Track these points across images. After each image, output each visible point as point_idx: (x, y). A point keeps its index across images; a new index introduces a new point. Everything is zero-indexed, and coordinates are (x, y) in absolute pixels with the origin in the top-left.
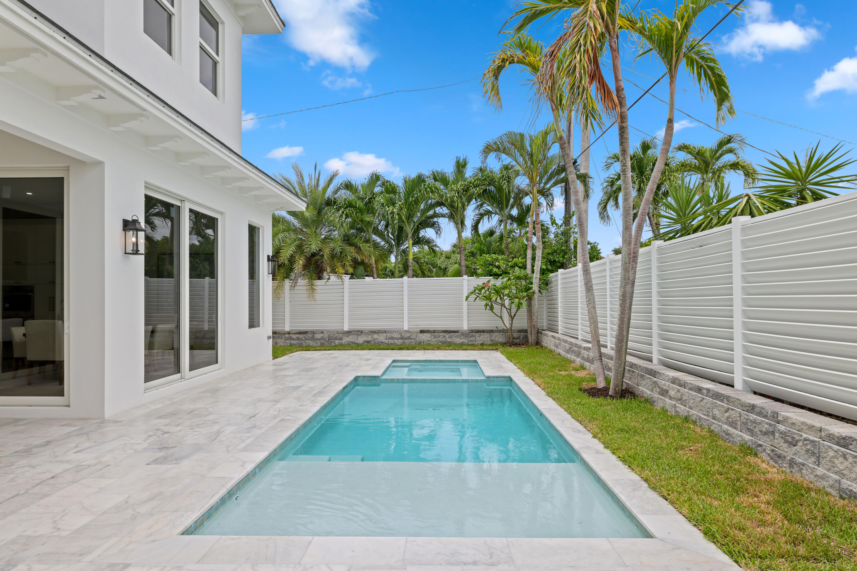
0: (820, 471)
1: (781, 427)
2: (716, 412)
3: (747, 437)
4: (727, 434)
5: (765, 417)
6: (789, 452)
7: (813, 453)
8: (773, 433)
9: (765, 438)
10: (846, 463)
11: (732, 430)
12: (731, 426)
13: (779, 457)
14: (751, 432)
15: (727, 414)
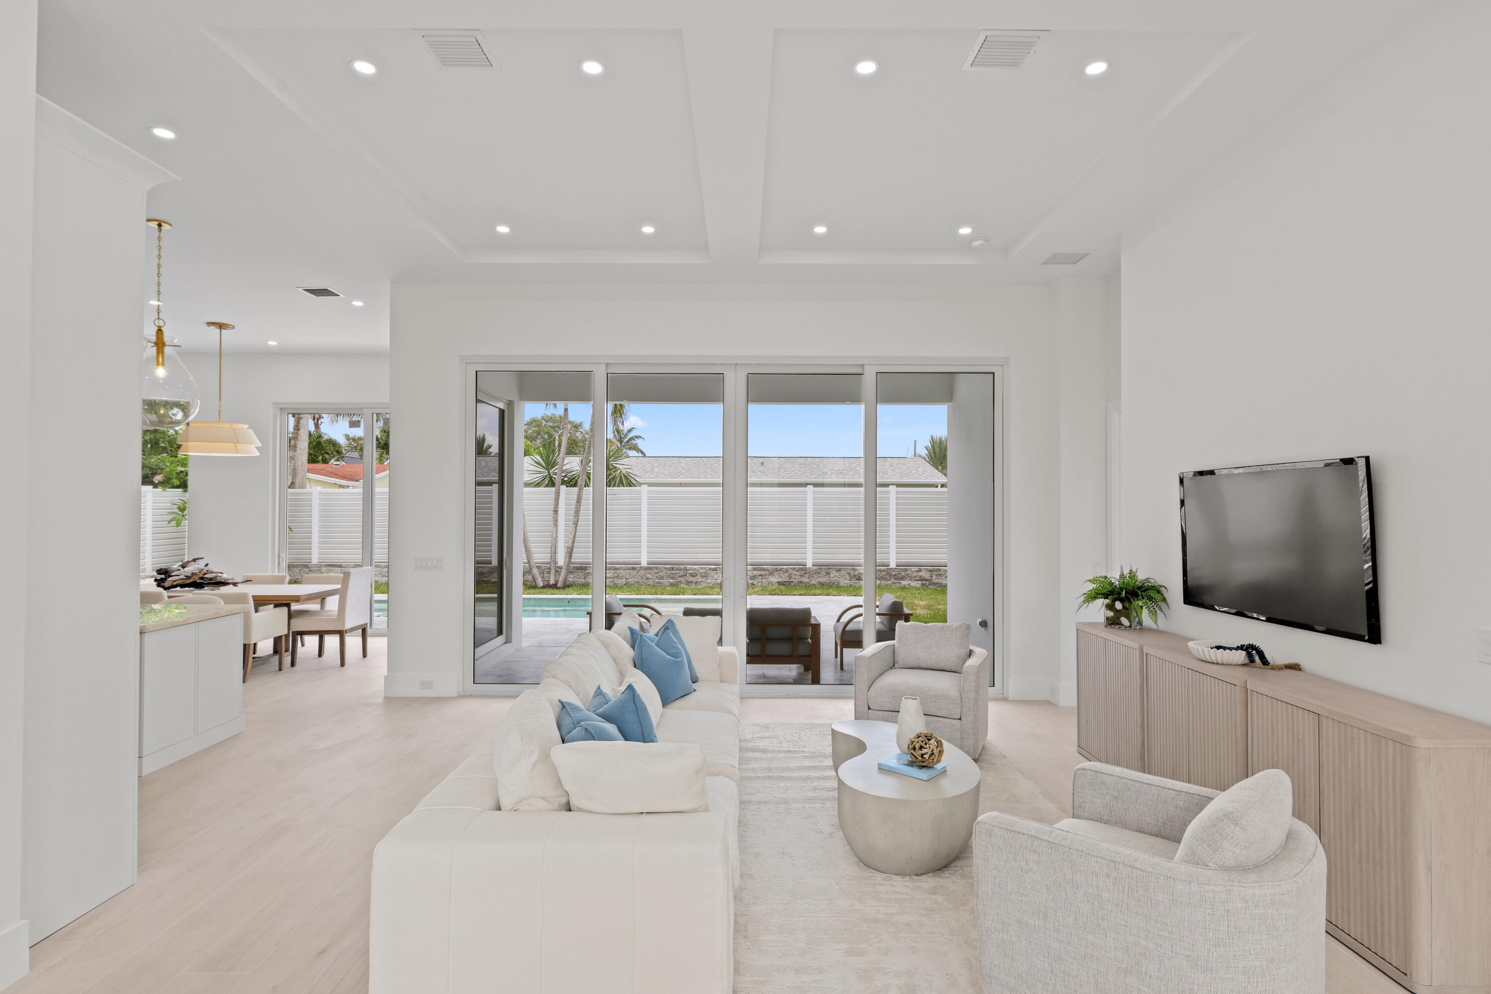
0: (709, 581)
1: (690, 572)
2: (648, 576)
3: (672, 581)
4: (660, 583)
5: (681, 570)
6: (694, 580)
7: (705, 576)
8: (686, 575)
9: (682, 578)
10: (718, 575)
11: (662, 581)
12: (660, 579)
13: (690, 583)
14: (673, 578)
15: (657, 575)
